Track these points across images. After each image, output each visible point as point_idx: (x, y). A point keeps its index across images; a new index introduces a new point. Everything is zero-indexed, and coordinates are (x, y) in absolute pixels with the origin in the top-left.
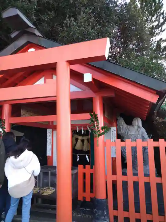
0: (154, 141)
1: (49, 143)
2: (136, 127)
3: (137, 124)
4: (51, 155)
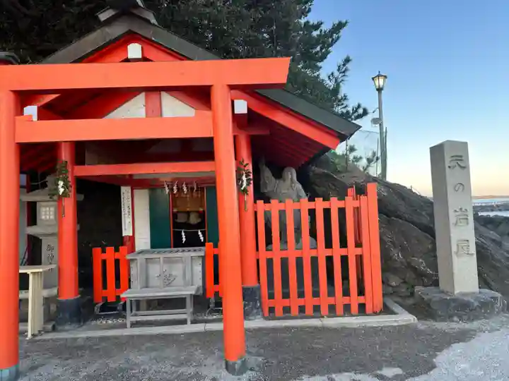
0: (324, 200)
1: (126, 212)
2: (288, 182)
3: (290, 176)
4: (131, 234)
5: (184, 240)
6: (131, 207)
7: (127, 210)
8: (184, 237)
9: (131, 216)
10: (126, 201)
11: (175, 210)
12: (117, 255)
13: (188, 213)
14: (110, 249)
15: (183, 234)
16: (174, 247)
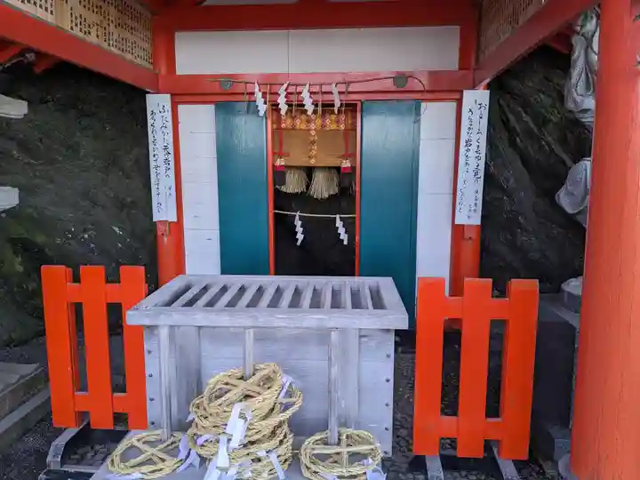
1: (160, 161)
4: (174, 219)
5: (300, 237)
6: (171, 149)
7: (161, 156)
8: (299, 229)
9: (172, 173)
10: (159, 136)
11: (280, 162)
12: (113, 293)
13: (309, 171)
14: (93, 273)
15: (298, 223)
16: (277, 273)
